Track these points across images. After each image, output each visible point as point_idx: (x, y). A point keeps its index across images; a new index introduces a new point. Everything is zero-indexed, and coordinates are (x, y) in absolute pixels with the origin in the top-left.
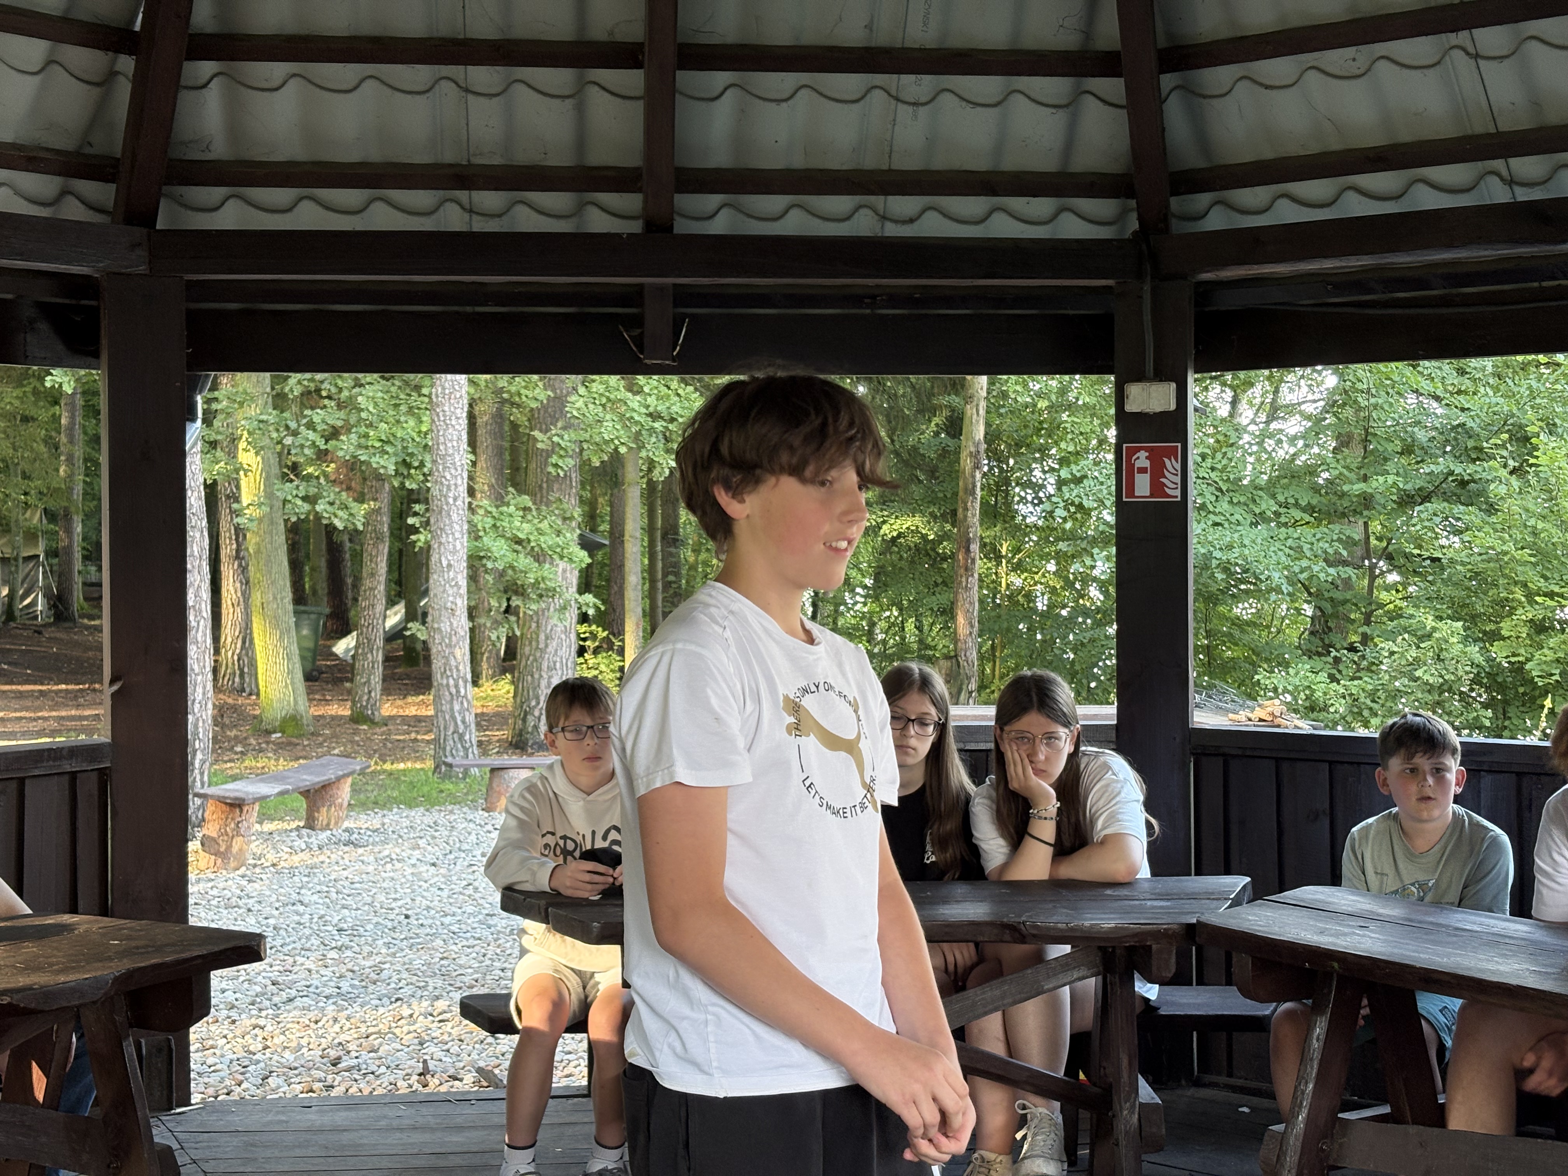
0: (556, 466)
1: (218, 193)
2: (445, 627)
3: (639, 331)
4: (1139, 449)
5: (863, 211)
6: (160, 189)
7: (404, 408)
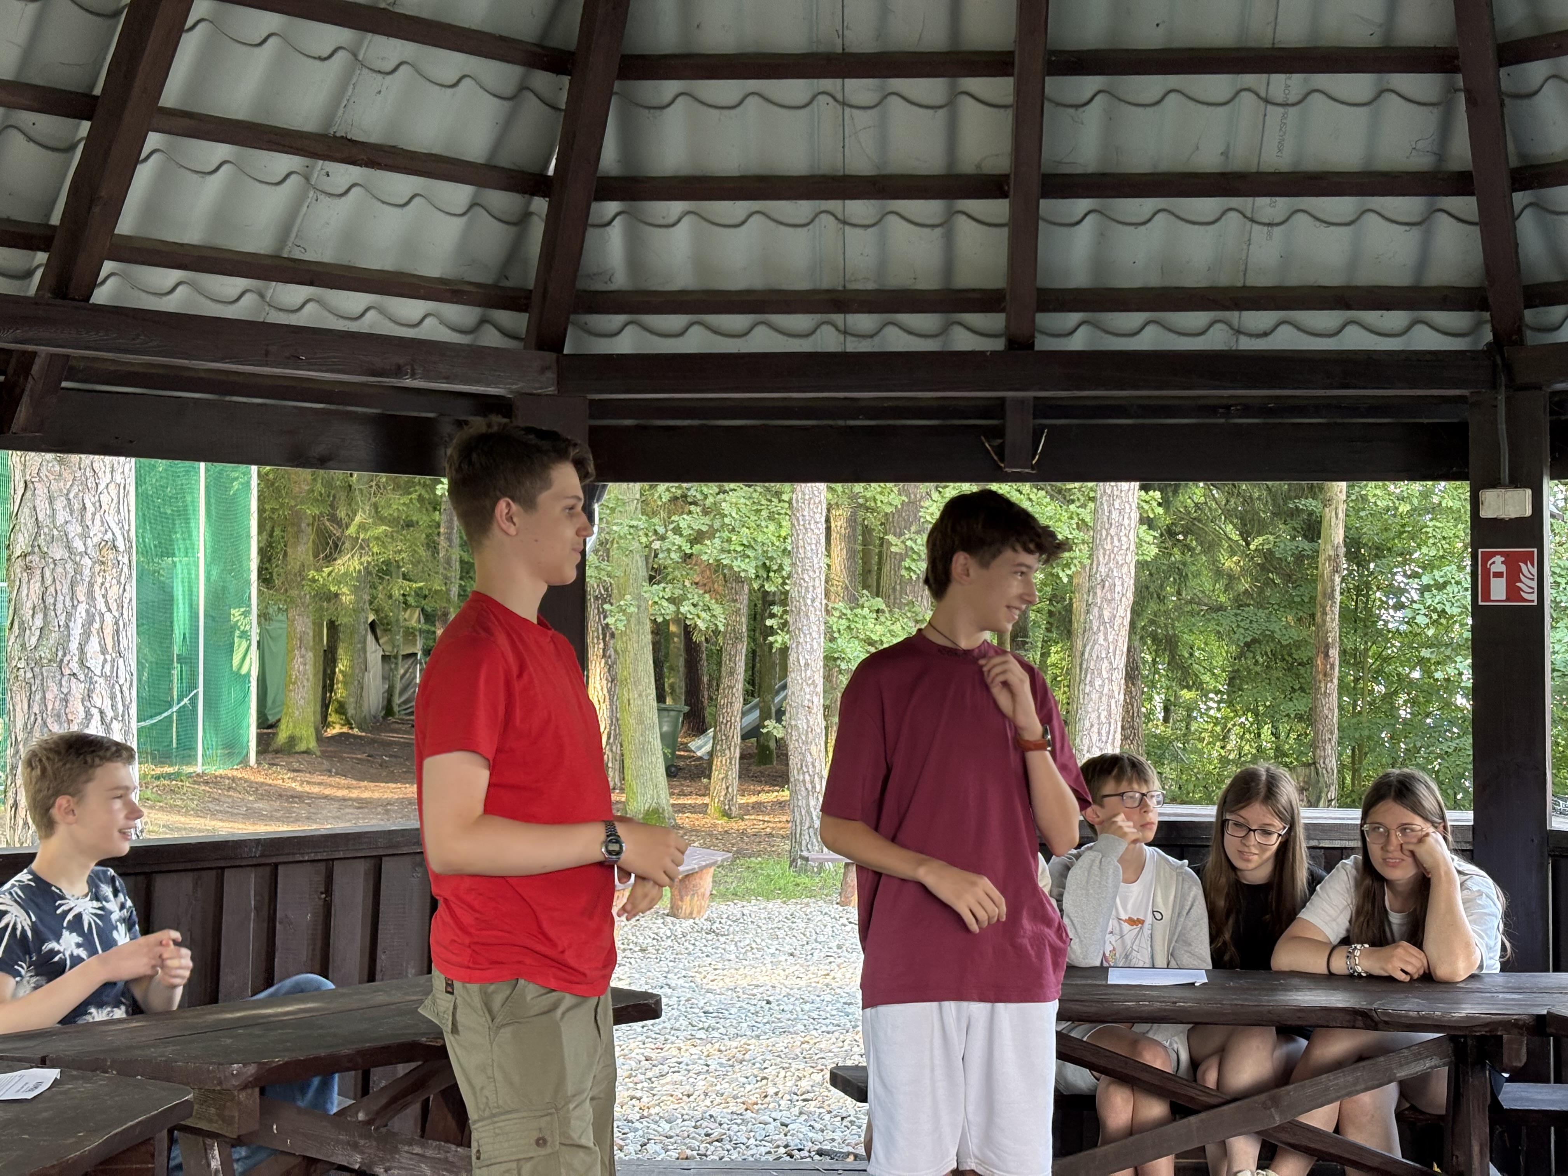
0: (909, 569)
1: (618, 320)
2: (802, 724)
3: (1000, 441)
4: (1494, 554)
5: (1218, 326)
6: (568, 318)
7: (764, 513)
